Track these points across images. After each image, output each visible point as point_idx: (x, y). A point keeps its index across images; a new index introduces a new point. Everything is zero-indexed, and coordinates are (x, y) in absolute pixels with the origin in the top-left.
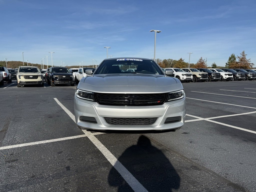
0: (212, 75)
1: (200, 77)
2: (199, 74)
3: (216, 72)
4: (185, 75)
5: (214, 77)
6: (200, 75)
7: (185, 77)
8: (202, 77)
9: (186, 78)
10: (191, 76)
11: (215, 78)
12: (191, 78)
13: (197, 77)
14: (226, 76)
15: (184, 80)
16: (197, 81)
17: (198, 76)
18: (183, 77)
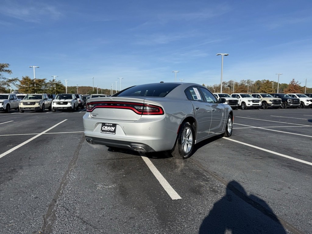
0: (288, 101)
1: (271, 104)
2: (270, 101)
3: (296, 97)
4: (251, 101)
5: (290, 103)
6: (272, 102)
7: (251, 104)
8: (273, 104)
9: (253, 104)
10: (259, 102)
11: (291, 105)
12: (259, 104)
13: (267, 103)
14: (308, 102)
15: (250, 106)
16: (267, 108)
17: (269, 102)
18: (249, 103)
